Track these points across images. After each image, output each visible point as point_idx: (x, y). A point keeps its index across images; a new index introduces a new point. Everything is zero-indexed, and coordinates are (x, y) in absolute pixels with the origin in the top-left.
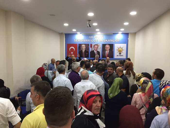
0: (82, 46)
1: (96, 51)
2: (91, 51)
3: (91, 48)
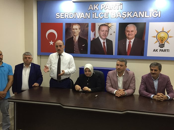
1: (104, 40)
2: (93, 38)
3: (93, 32)
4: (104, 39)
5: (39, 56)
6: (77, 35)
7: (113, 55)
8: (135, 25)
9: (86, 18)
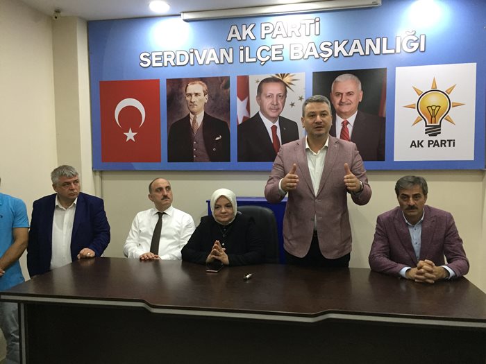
0: (188, 92)
1: (274, 122)
2: (244, 118)
3: (242, 100)
4: (273, 119)
5: (98, 173)
6: (199, 111)
8: (354, 74)
9: (222, 62)
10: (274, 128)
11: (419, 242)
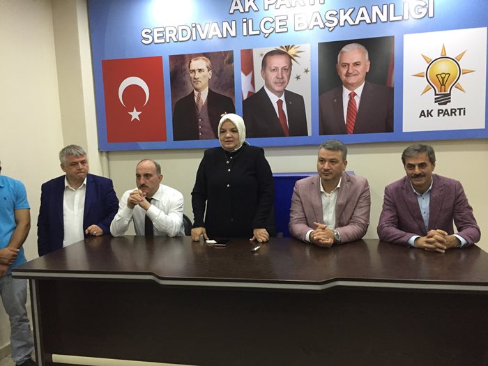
0: (192, 68)
1: (280, 96)
2: (249, 93)
3: (246, 74)
4: (278, 93)
6: (203, 88)
7: (307, 135)
8: (361, 44)
9: (225, 35)
10: (280, 103)
11: (428, 211)
